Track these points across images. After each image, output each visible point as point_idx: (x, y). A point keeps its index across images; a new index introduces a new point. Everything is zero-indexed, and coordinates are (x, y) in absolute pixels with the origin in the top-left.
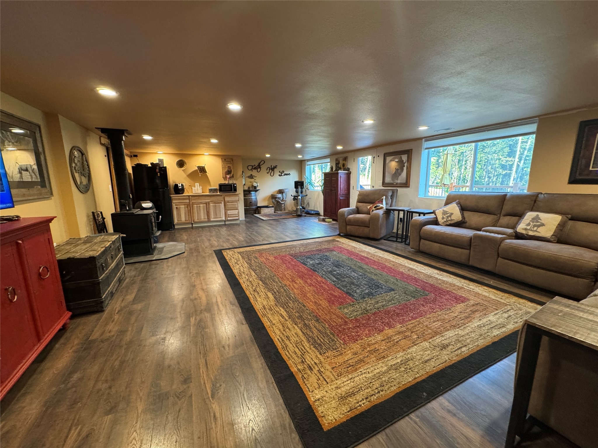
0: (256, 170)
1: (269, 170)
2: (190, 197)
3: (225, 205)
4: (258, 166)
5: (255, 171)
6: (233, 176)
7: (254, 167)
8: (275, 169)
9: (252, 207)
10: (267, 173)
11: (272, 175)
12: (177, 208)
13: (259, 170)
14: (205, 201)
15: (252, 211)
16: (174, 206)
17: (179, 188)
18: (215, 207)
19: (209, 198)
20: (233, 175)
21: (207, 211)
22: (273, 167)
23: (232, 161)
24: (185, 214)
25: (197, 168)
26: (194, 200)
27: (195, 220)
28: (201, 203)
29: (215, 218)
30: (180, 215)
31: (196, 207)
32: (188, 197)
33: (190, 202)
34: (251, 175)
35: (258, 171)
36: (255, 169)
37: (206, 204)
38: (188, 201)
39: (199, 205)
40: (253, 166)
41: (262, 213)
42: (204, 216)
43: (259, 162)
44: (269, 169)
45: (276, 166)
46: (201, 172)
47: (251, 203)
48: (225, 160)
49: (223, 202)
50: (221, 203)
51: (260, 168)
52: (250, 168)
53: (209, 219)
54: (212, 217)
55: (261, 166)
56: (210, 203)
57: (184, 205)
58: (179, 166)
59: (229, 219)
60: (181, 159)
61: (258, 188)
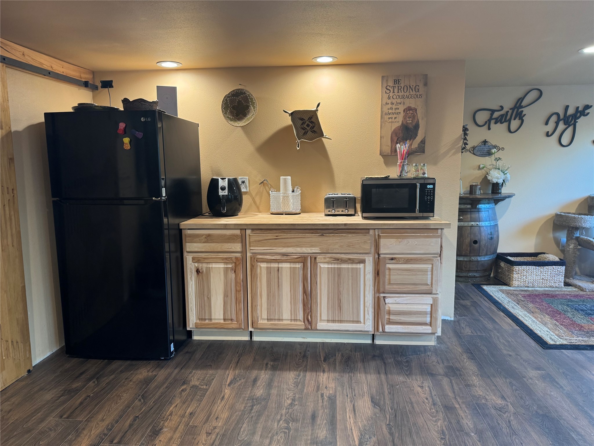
0: (505, 124)
1: (557, 123)
2: (248, 232)
3: (377, 273)
6: (421, 149)
8: (581, 121)
9: (479, 259)
10: (548, 135)
11: (565, 140)
12: (198, 271)
13: (515, 124)
14: (299, 250)
15: (476, 271)
16: (190, 266)
17: (221, 193)
18: (337, 275)
19: (314, 238)
21: (305, 292)
22: (571, 111)
23: (426, 84)
24: (226, 296)
25: (288, 121)
26: (259, 243)
27: (260, 322)
28: (286, 257)
29: (334, 321)
30: (209, 299)
31: (264, 273)
32: (238, 232)
33: (244, 251)
34: (485, 142)
35: (513, 128)
36: (500, 120)
37: (303, 259)
38: (238, 247)
39: (275, 265)
40: (493, 111)
42: (293, 311)
43: (520, 95)
44: (554, 118)
45: (587, 107)
46: (305, 133)
47: (475, 242)
48: (397, 81)
49: (370, 261)
50: (363, 261)
51: (520, 116)
53: (310, 323)
54: (324, 317)
55: (525, 111)
56: (319, 258)
57: (226, 261)
58: (231, 112)
59: (389, 328)
60: (240, 87)
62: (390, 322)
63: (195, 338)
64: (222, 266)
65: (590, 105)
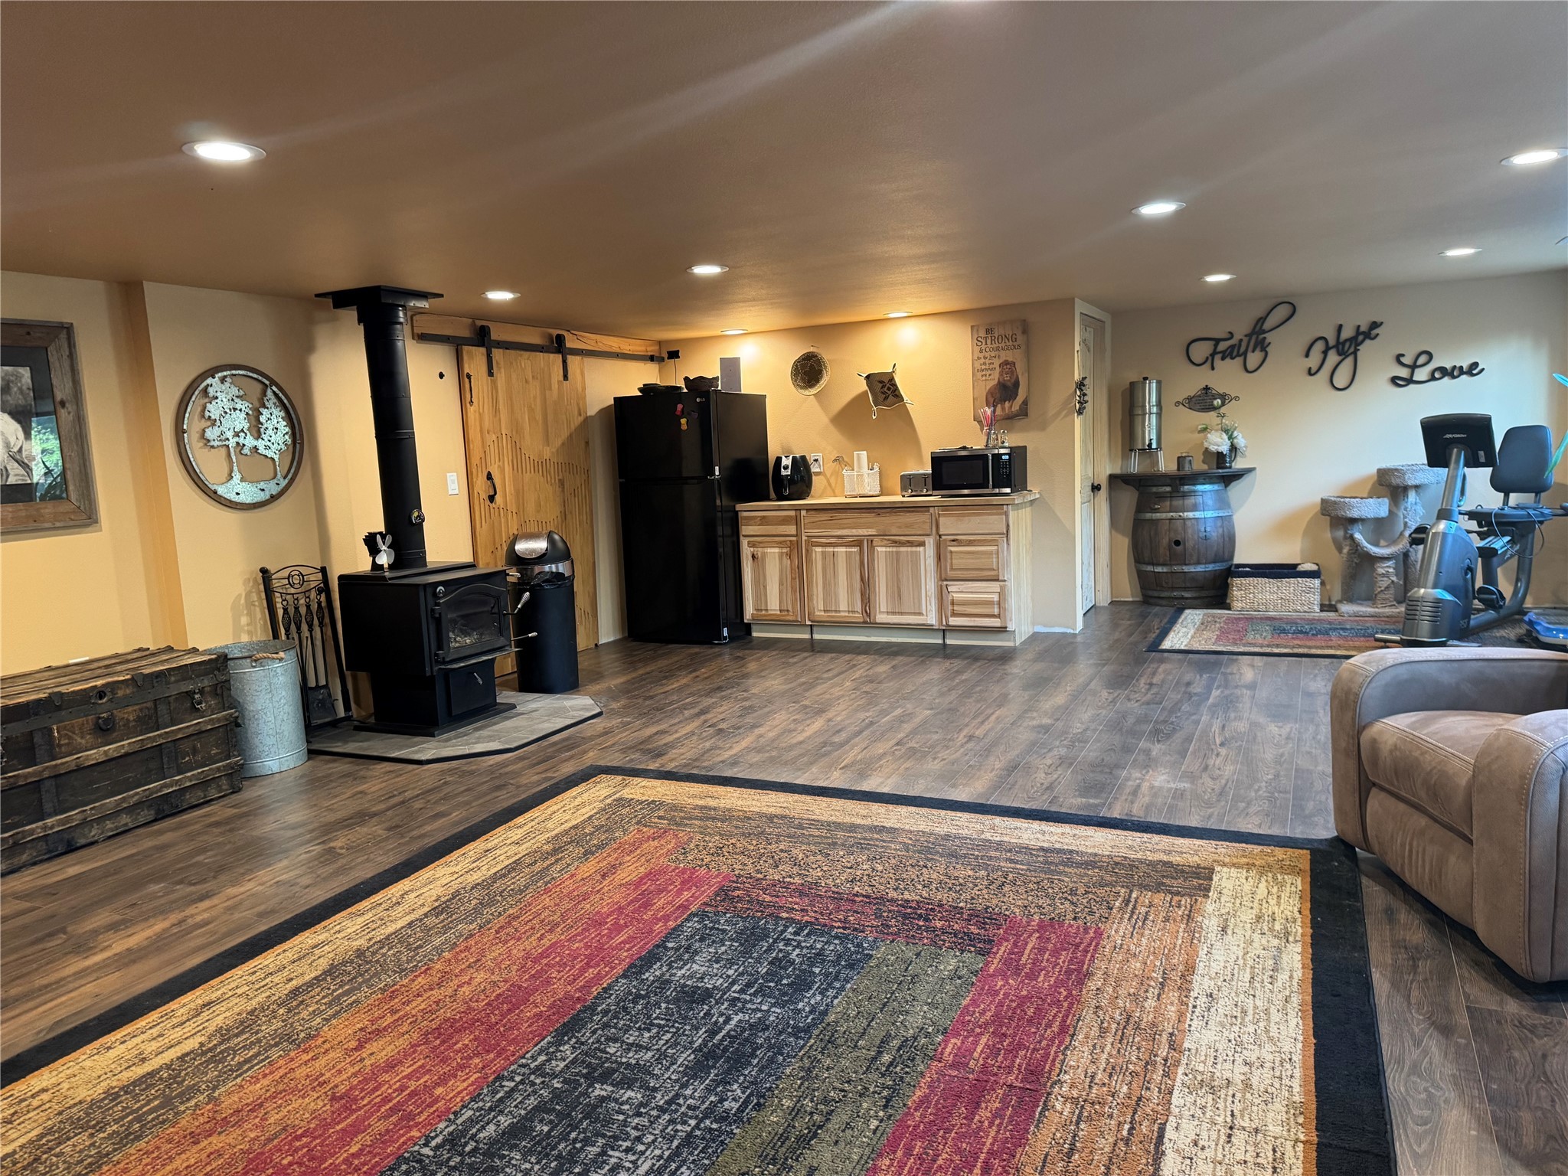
0: (1239, 360)
1: (1325, 353)
2: (803, 513)
3: (939, 557)
4: (1249, 336)
5: (1233, 365)
7: (1222, 346)
8: (1366, 348)
9: (1186, 569)
10: (1310, 373)
11: (1341, 380)
12: (753, 556)
13: (1254, 358)
14: (854, 532)
15: (1185, 589)
16: (746, 551)
17: (784, 472)
18: (896, 561)
19: (870, 518)
20: (1025, 403)
21: (862, 579)
22: (1347, 333)
23: (1025, 332)
24: (781, 584)
25: (863, 386)
26: (815, 524)
27: (817, 613)
28: (841, 542)
29: (894, 613)
30: (765, 587)
31: (819, 557)
32: (793, 513)
33: (798, 535)
34: (1207, 388)
35: (1251, 366)
36: (1229, 354)
37: (858, 543)
38: (792, 529)
39: (831, 549)
40: (1217, 341)
41: (1237, 605)
42: (850, 602)
43: (1259, 313)
44: (1319, 346)
45: (1375, 325)
46: (886, 398)
47: (1177, 543)
48: (989, 331)
49: (930, 542)
50: (922, 544)
51: (1263, 346)
52: (1200, 351)
53: (869, 615)
54: (884, 609)
55: (1269, 337)
56: (876, 539)
57: (780, 545)
58: (803, 379)
59: (954, 621)
60: (812, 349)
61: (1239, 464)
62: (954, 614)
63: (755, 634)
64: (777, 550)
65: (1378, 320)
